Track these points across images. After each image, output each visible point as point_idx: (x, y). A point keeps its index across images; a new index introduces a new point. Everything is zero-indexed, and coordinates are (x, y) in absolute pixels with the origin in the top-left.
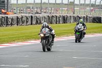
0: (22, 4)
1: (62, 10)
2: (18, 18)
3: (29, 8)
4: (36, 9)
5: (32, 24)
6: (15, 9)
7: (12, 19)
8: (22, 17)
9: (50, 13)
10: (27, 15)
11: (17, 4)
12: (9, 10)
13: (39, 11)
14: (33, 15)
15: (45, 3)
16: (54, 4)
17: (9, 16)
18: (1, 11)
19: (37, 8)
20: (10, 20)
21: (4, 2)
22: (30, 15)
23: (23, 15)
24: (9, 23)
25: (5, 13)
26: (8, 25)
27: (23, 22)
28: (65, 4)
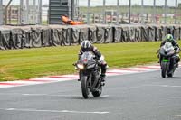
0: (98, 7)
1: (166, 17)
2: (89, 31)
3: (109, 13)
4: (120, 17)
5: (113, 41)
6: (84, 16)
7: (80, 33)
8: (97, 30)
9: (146, 23)
10: (106, 26)
11: (89, 7)
12: (75, 17)
13: (126, 18)
14: (116, 26)
15: (136, 6)
16: (152, 7)
17: (74, 28)
18: (61, 19)
19: (122, 14)
20: (77, 35)
21: (66, 4)
22: (111, 26)
23: (98, 25)
24: (75, 40)
25: (68, 23)
26: (73, 42)
27: (98, 39)
28: (171, 8)
